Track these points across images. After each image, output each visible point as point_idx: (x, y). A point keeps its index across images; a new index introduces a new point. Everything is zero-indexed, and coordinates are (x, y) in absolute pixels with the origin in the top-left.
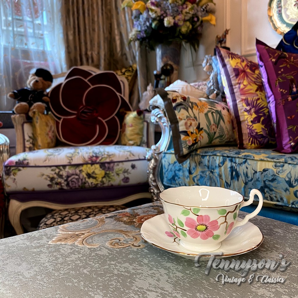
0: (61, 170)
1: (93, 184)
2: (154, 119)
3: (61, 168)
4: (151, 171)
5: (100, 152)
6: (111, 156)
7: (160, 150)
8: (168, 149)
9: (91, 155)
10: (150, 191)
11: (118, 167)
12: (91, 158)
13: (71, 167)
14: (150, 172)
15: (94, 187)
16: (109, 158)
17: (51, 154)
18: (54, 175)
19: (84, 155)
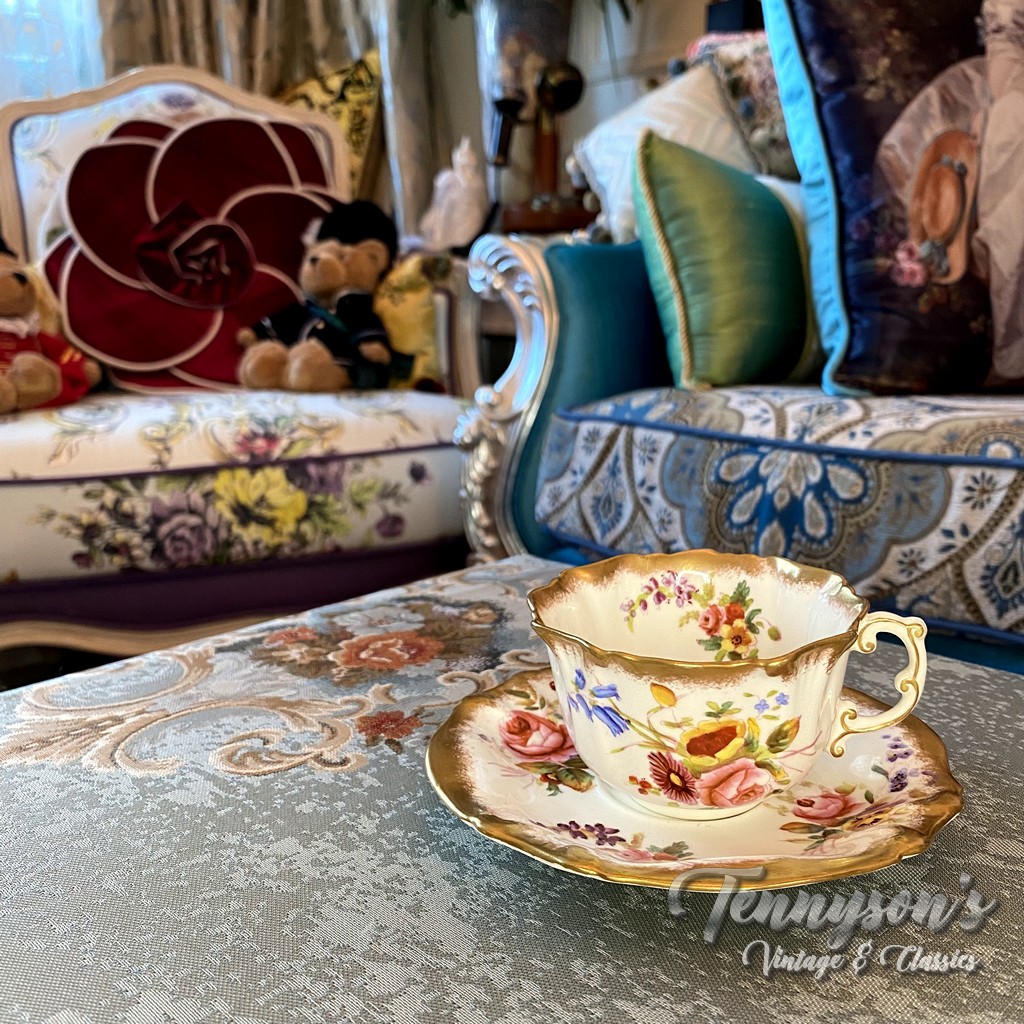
0: (125, 493)
1: (261, 546)
3: (127, 484)
5: (284, 417)
6: (329, 434)
9: (245, 429)
11: (359, 477)
12: (246, 442)
13: (168, 483)
15: (266, 559)
16: (320, 441)
17: (78, 426)
18: (97, 513)
19: (217, 430)
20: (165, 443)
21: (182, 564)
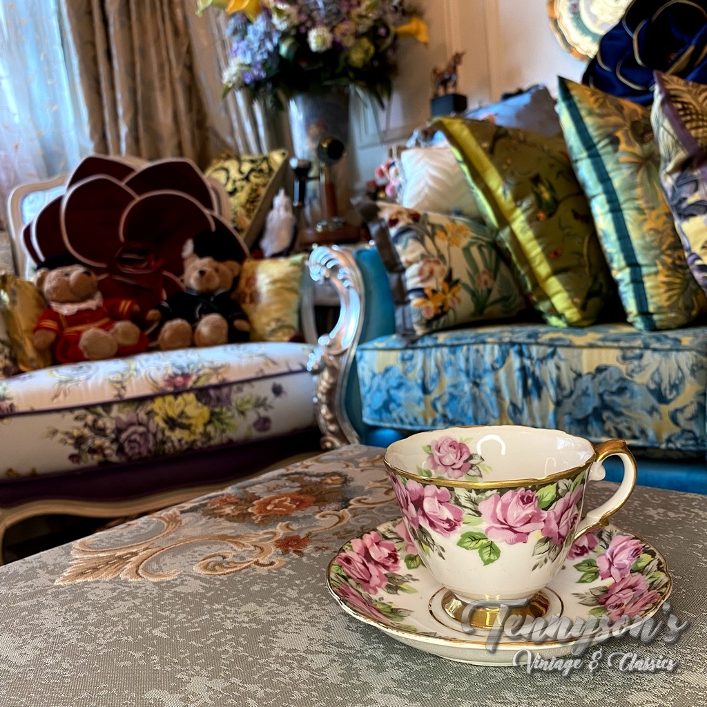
0: (99, 416)
1: (183, 442)
2: (320, 273)
3: (100, 410)
4: (324, 399)
5: (193, 363)
6: (220, 371)
7: (340, 347)
8: (359, 343)
9: (170, 372)
10: (323, 447)
11: (240, 395)
12: (171, 379)
13: (125, 407)
14: (319, 400)
15: (187, 450)
16: (215, 376)
17: (68, 378)
18: (82, 429)
19: (152, 374)
20: (122, 384)
21: (137, 457)
